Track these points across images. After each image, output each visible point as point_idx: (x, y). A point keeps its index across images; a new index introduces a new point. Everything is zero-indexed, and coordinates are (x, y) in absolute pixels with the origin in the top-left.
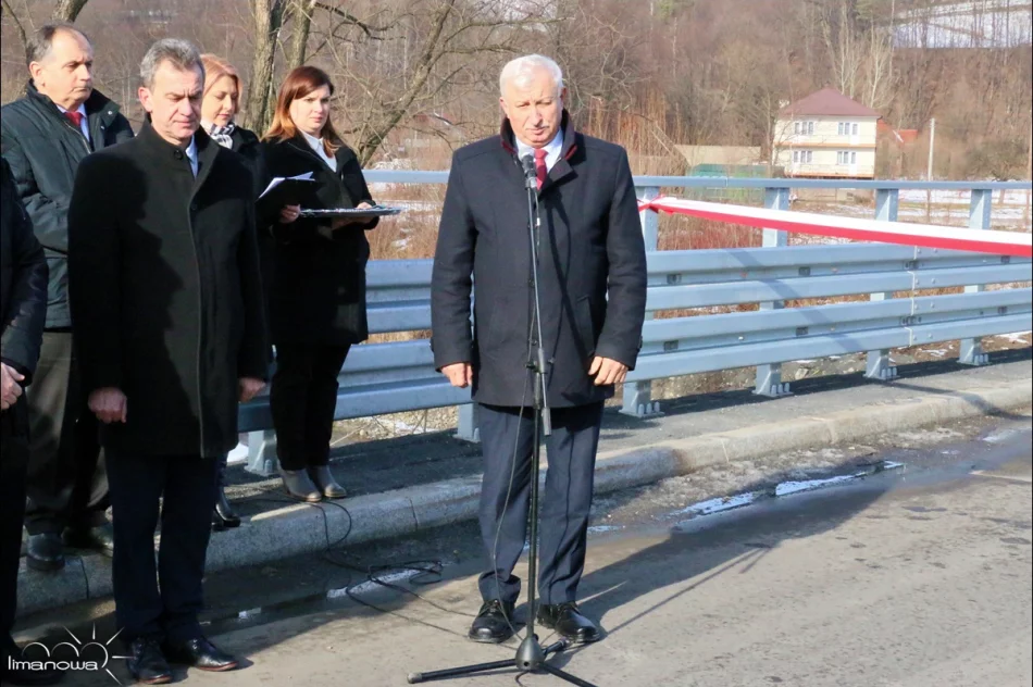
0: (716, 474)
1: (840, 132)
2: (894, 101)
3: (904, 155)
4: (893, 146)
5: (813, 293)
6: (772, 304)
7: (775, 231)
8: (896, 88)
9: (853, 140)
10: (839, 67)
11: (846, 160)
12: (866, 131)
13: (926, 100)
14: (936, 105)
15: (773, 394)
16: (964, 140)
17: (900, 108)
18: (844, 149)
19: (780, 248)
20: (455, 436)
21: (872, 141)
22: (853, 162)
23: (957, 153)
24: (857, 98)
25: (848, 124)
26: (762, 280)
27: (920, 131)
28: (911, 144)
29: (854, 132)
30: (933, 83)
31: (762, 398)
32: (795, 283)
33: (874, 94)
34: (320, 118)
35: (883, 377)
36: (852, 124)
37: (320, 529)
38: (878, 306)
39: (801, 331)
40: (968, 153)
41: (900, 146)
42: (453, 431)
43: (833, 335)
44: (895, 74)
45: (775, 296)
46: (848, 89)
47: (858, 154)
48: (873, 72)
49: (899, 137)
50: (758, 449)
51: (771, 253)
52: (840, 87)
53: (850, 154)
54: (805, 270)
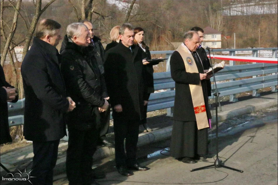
0: (230, 121)
1: (212, 37)
2: (224, 29)
3: (227, 42)
4: (224, 40)
5: (243, 76)
6: (233, 80)
7: (232, 61)
8: (224, 26)
9: (216, 39)
10: (210, 21)
11: (214, 45)
12: (218, 37)
13: (232, 28)
14: (234, 30)
15: (234, 101)
16: (242, 38)
17: (226, 31)
18: (213, 42)
19: (234, 66)
20: (166, 116)
21: (220, 39)
22: (216, 45)
23: (241, 41)
24: (215, 28)
25: (214, 35)
26: (232, 74)
27: (231, 37)
28: (229, 40)
29: (216, 37)
30: (233, 24)
31: (232, 103)
32: (238, 74)
33: (219, 27)
34: (142, 39)
35: (257, 96)
36: (215, 35)
37: (148, 139)
38: (254, 79)
39: (240, 86)
40: (243, 41)
41: (226, 40)
42: (166, 114)
43: (247, 86)
44: (224, 22)
45: (234, 77)
46: (212, 26)
47: (217, 42)
48: (218, 22)
49: (226, 38)
50: (237, 114)
51: (232, 67)
52: (211, 26)
53: (215, 43)
54: (240, 71)
